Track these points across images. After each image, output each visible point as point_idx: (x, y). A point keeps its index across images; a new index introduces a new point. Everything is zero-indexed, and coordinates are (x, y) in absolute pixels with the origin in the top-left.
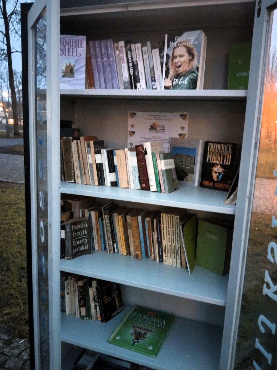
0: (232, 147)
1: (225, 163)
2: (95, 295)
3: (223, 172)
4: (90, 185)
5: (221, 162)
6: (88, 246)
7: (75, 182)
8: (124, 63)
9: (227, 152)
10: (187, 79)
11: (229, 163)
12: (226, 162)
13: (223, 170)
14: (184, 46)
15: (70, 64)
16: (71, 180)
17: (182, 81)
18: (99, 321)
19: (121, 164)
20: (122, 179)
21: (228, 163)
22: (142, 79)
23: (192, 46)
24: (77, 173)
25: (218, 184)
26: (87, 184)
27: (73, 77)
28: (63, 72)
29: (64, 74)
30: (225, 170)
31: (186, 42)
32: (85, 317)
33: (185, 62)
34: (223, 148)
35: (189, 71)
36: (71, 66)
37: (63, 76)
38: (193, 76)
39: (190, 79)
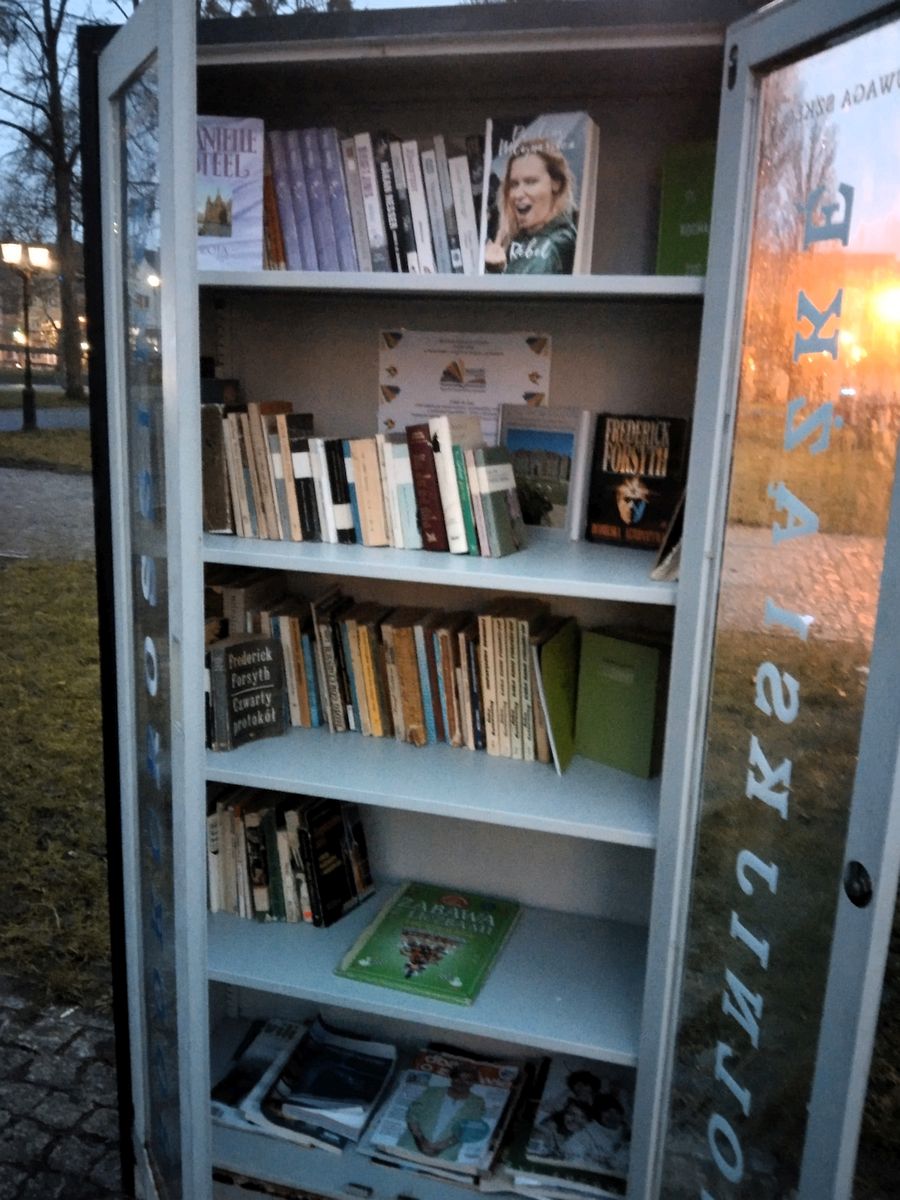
0: (670, 430)
1: (651, 472)
2: (294, 853)
3: (647, 497)
4: (279, 540)
5: (642, 472)
6: (274, 712)
7: (234, 533)
8: (372, 195)
9: (657, 443)
10: (547, 244)
11: (664, 473)
12: (654, 472)
13: (646, 492)
14: (539, 153)
15: (219, 198)
16: (224, 527)
17: (533, 249)
18: (308, 923)
19: (366, 479)
20: (371, 522)
21: (661, 472)
22: (423, 241)
23: (559, 155)
24: (242, 507)
25: (635, 531)
26: (269, 539)
27: (228, 234)
28: (199, 222)
29: (201, 225)
31: (543, 142)
32: (268, 916)
33: (541, 198)
34: (645, 432)
35: (552, 222)
36: (222, 205)
37: (201, 233)
38: (564, 236)
39: (556, 244)
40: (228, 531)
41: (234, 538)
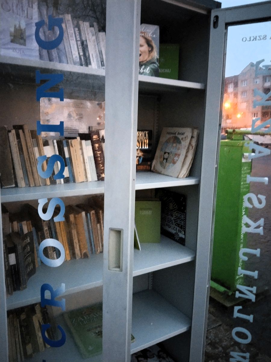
0: (148, 133)
1: (143, 148)
3: (143, 155)
4: (40, 186)
5: (140, 147)
7: (17, 186)
8: (73, 40)
9: (144, 138)
10: (148, 68)
11: (147, 148)
12: (144, 147)
13: (142, 153)
14: (142, 36)
15: (20, 26)
16: (12, 185)
17: (144, 69)
19: (76, 155)
20: (79, 173)
21: (147, 147)
22: (94, 61)
24: (20, 173)
25: (140, 166)
26: (35, 186)
27: (25, 45)
28: (11, 36)
29: (12, 38)
30: (145, 154)
31: (144, 33)
33: (145, 52)
34: (140, 135)
36: (21, 30)
37: (12, 41)
38: (155, 66)
40: (14, 185)
41: (16, 188)
